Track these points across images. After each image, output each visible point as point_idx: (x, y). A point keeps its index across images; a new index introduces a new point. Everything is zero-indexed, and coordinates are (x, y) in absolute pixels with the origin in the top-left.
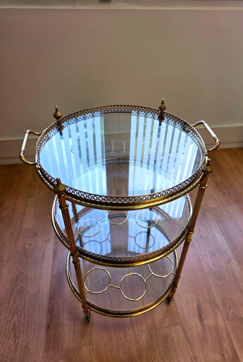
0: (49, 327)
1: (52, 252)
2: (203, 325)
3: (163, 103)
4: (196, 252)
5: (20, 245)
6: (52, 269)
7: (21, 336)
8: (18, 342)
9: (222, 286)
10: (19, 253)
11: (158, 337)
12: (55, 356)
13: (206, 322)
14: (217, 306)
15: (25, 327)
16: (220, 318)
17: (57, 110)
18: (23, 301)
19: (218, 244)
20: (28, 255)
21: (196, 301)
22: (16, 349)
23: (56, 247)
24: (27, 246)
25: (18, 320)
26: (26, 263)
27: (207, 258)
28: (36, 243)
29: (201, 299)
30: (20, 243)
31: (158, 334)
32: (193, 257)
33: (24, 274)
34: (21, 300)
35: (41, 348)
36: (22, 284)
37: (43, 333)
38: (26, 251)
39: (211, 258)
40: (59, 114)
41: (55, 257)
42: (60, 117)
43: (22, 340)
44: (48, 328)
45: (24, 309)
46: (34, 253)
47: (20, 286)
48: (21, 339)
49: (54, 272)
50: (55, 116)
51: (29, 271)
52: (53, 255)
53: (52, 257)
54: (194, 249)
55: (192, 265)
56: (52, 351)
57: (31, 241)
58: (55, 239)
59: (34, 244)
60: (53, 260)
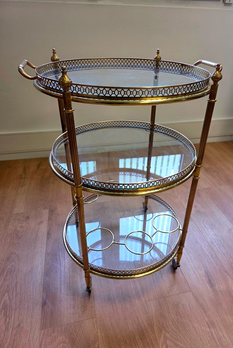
0: (46, 303)
1: (46, 232)
2: (214, 290)
4: (196, 225)
5: (10, 228)
7: (13, 315)
8: (9, 320)
10: (10, 235)
11: (168, 305)
12: (53, 332)
13: (217, 287)
14: (226, 271)
15: (17, 305)
16: (230, 282)
17: (54, 52)
18: (15, 280)
19: (216, 217)
20: (19, 237)
21: (203, 268)
22: (7, 329)
24: (19, 229)
25: (10, 299)
26: (17, 244)
27: (207, 230)
28: (27, 225)
30: (11, 227)
32: (193, 229)
33: (15, 254)
34: (13, 279)
35: (37, 325)
36: (13, 263)
37: (38, 310)
38: (17, 233)
40: (56, 57)
41: (49, 237)
42: (57, 60)
43: (14, 319)
44: (44, 304)
45: (16, 287)
46: (26, 234)
47: (11, 265)
48: (13, 317)
49: (49, 251)
50: (53, 59)
51: (21, 251)
52: (47, 235)
53: (46, 237)
55: (193, 237)
56: (50, 328)
57: (23, 223)
58: (48, 221)
59: (26, 226)
60: (47, 239)
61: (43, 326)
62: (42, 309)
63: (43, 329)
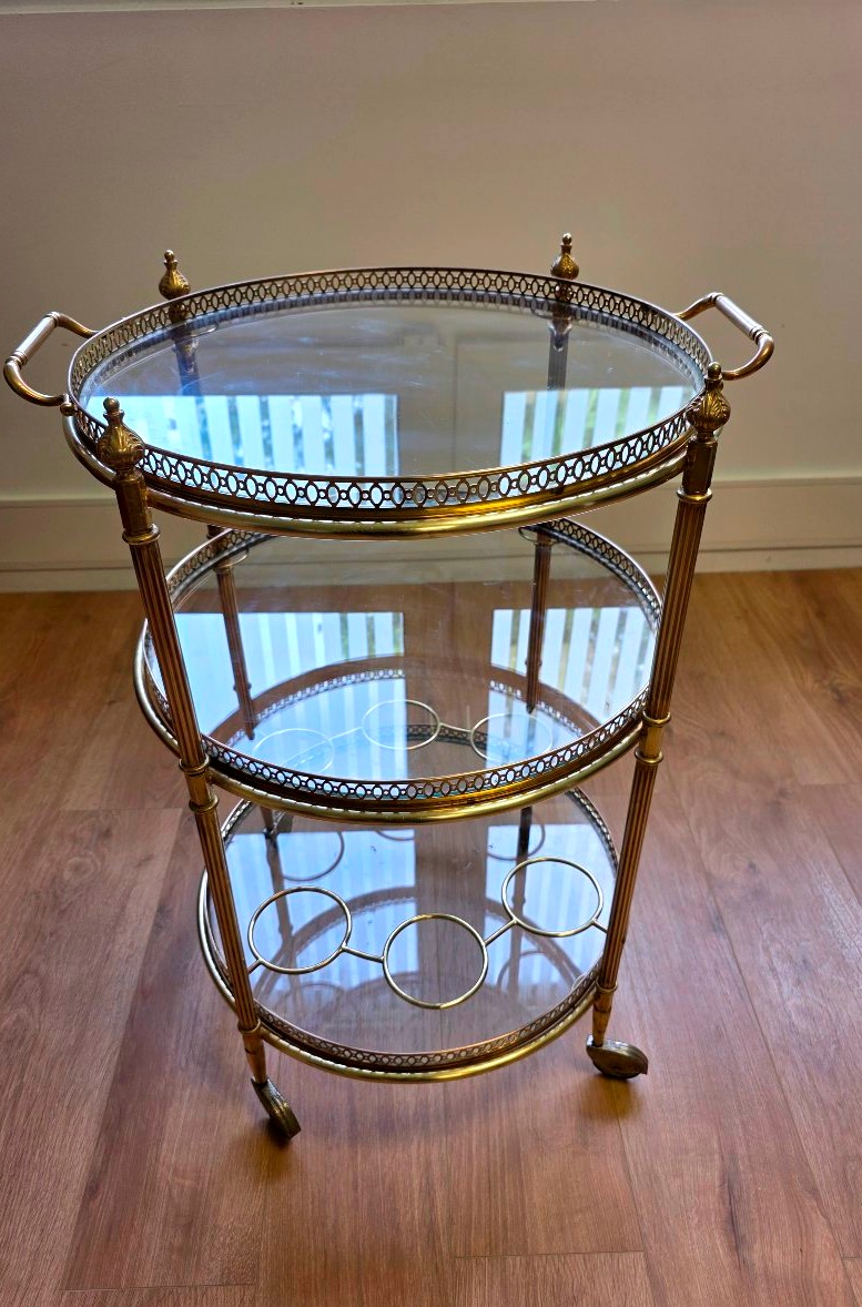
0: (97, 1187)
1: (154, 904)
2: (742, 1266)
3: (566, 249)
4: (735, 956)
5: (41, 869)
6: (144, 964)
9: (840, 1104)
10: (34, 897)
11: (535, 1291)
13: (756, 1255)
14: (814, 1192)
16: (822, 1241)
17: (170, 266)
18: (16, 1076)
19: (830, 931)
20: (63, 907)
21: (716, 1157)
23: (171, 888)
24: (67, 875)
26: (51, 935)
27: (780, 985)
28: (99, 864)
29: (741, 1151)
30: (43, 864)
31: (536, 1279)
32: (717, 972)
33: (36, 973)
36: (23, 1011)
37: (68, 1210)
38: (59, 892)
39: (799, 982)
40: (179, 280)
41: (162, 924)
42: (180, 291)
44: (92, 1191)
45: (15, 1106)
46: (86, 900)
49: (150, 980)
50: (167, 289)
51: (57, 963)
52: (156, 916)
53: (151, 923)
54: (724, 942)
55: (710, 1007)
56: (92, 1287)
57: (85, 856)
58: (172, 858)
59: (92, 867)
60: (152, 931)
61: (73, 1278)
62: (82, 1206)
63: (67, 1289)
